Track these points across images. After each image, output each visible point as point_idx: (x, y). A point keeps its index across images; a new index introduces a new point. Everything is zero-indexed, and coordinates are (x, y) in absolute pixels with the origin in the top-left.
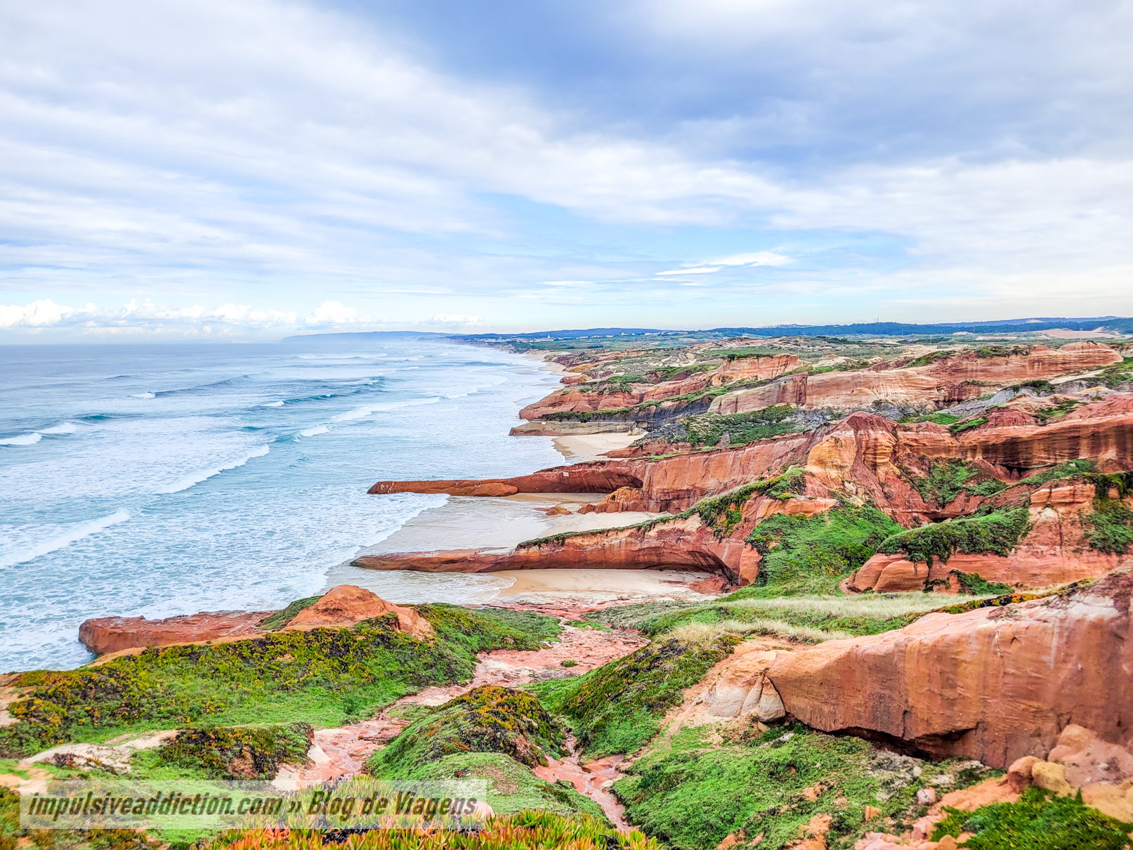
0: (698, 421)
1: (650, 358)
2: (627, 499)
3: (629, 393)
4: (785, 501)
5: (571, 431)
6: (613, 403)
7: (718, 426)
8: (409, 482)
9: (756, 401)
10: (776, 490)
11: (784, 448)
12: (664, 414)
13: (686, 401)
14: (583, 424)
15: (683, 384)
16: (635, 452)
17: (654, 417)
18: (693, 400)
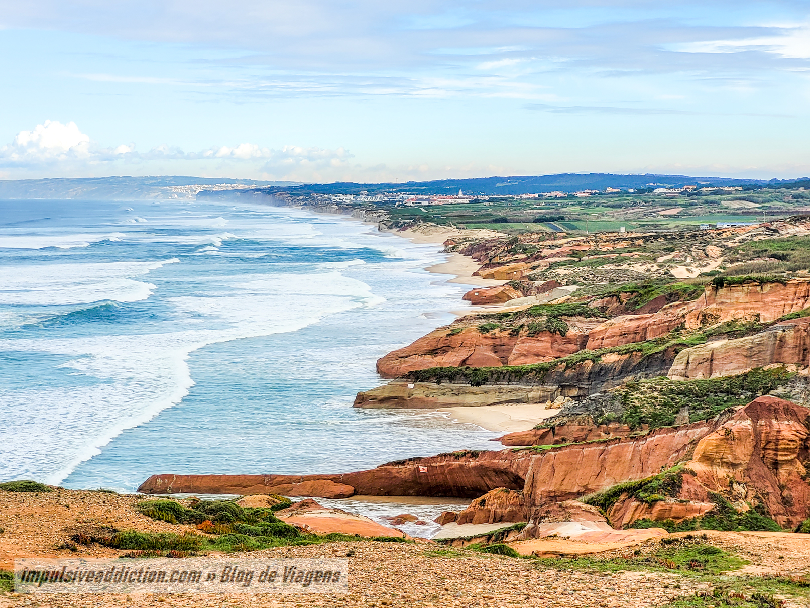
0: (643, 389)
1: (636, 255)
2: (501, 506)
3: (563, 334)
4: (652, 504)
5: (454, 399)
6: (535, 350)
7: (673, 399)
8: (197, 476)
9: (740, 358)
10: (645, 491)
11: (684, 439)
12: (605, 373)
13: (640, 354)
14: (475, 389)
15: (651, 321)
16: (543, 437)
17: (589, 379)
18: (650, 352)
